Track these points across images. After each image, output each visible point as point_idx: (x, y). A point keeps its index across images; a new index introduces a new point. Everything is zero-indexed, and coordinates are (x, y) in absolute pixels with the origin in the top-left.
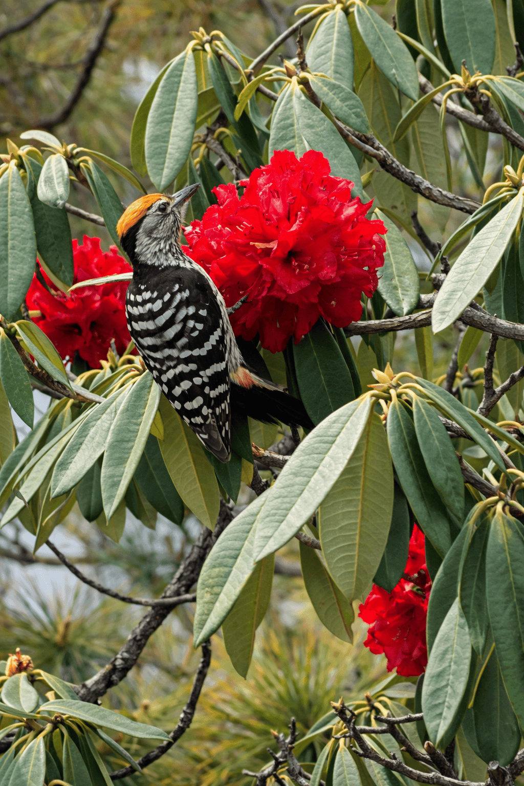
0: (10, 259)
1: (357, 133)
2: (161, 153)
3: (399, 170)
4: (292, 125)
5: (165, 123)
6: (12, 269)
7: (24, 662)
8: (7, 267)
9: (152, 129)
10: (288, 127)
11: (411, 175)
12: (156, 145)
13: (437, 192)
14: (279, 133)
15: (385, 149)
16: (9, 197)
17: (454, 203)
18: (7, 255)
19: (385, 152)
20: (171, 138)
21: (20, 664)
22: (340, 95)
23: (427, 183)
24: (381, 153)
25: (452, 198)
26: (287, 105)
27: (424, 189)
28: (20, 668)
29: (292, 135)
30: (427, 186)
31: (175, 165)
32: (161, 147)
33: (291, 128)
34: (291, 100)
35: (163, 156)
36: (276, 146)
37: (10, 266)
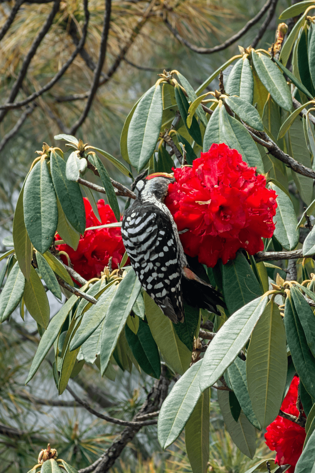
0: (42, 219)
1: (255, 130)
2: (138, 148)
3: (280, 154)
4: (218, 129)
5: (141, 129)
6: (44, 224)
7: (52, 453)
8: (41, 223)
9: (132, 132)
10: (216, 129)
11: (286, 157)
12: (134, 143)
13: (302, 168)
14: (210, 133)
15: (272, 141)
16: (41, 179)
17: (312, 175)
18: (40, 216)
19: (272, 143)
20: (144, 137)
21: (50, 454)
22: (245, 109)
23: (296, 162)
24: (270, 144)
25: (310, 172)
26: (215, 116)
27: (294, 166)
28: (50, 456)
29: (218, 135)
30: (296, 164)
31: (147, 154)
32: (138, 143)
33: (217, 130)
34: (218, 114)
35: (139, 149)
36: (208, 140)
37: (42, 223)
